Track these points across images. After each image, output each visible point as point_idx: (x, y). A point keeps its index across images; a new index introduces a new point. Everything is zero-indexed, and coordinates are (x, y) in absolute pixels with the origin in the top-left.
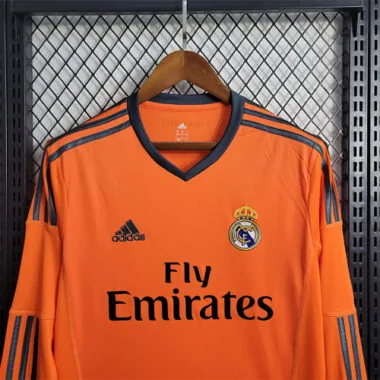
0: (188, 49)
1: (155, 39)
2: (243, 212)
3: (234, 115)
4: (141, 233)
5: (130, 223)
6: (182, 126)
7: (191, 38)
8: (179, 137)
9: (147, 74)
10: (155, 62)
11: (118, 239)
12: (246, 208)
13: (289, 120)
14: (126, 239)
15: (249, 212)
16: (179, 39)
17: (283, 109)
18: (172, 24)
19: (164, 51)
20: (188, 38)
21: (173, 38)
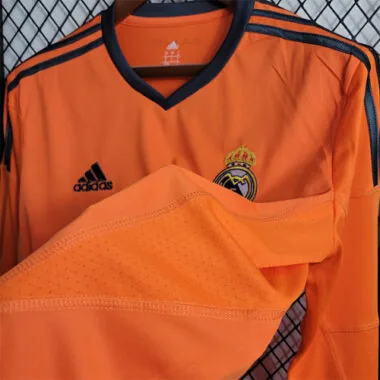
2: (237, 156)
4: (108, 180)
5: (96, 167)
8: (168, 59)
11: (81, 188)
12: (243, 150)
13: (350, 37)
14: (90, 188)
15: (245, 156)
17: (341, 21)
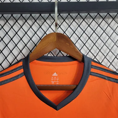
0: (58, 32)
1: (40, 27)
3: (86, 69)
6: (55, 74)
7: (60, 26)
8: (53, 80)
9: (36, 45)
10: (40, 39)
13: (115, 70)
16: (53, 27)
18: (50, 20)
19: (45, 33)
20: (58, 26)
21: (50, 27)
